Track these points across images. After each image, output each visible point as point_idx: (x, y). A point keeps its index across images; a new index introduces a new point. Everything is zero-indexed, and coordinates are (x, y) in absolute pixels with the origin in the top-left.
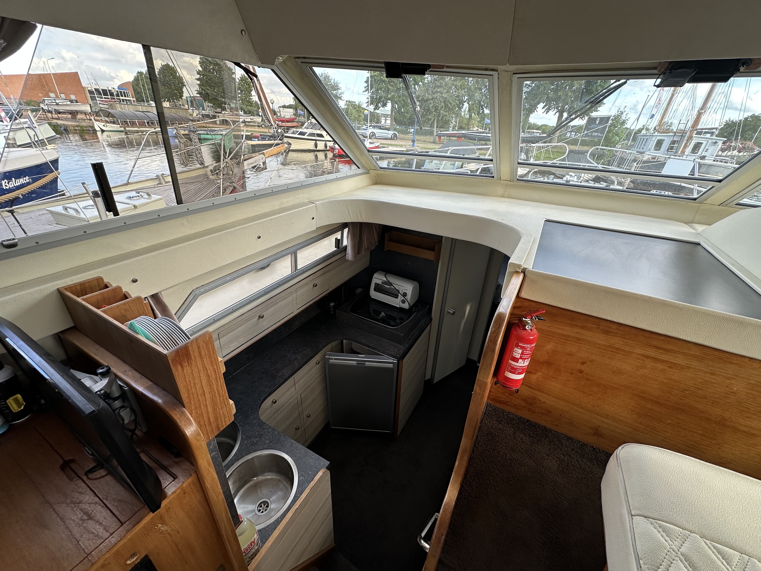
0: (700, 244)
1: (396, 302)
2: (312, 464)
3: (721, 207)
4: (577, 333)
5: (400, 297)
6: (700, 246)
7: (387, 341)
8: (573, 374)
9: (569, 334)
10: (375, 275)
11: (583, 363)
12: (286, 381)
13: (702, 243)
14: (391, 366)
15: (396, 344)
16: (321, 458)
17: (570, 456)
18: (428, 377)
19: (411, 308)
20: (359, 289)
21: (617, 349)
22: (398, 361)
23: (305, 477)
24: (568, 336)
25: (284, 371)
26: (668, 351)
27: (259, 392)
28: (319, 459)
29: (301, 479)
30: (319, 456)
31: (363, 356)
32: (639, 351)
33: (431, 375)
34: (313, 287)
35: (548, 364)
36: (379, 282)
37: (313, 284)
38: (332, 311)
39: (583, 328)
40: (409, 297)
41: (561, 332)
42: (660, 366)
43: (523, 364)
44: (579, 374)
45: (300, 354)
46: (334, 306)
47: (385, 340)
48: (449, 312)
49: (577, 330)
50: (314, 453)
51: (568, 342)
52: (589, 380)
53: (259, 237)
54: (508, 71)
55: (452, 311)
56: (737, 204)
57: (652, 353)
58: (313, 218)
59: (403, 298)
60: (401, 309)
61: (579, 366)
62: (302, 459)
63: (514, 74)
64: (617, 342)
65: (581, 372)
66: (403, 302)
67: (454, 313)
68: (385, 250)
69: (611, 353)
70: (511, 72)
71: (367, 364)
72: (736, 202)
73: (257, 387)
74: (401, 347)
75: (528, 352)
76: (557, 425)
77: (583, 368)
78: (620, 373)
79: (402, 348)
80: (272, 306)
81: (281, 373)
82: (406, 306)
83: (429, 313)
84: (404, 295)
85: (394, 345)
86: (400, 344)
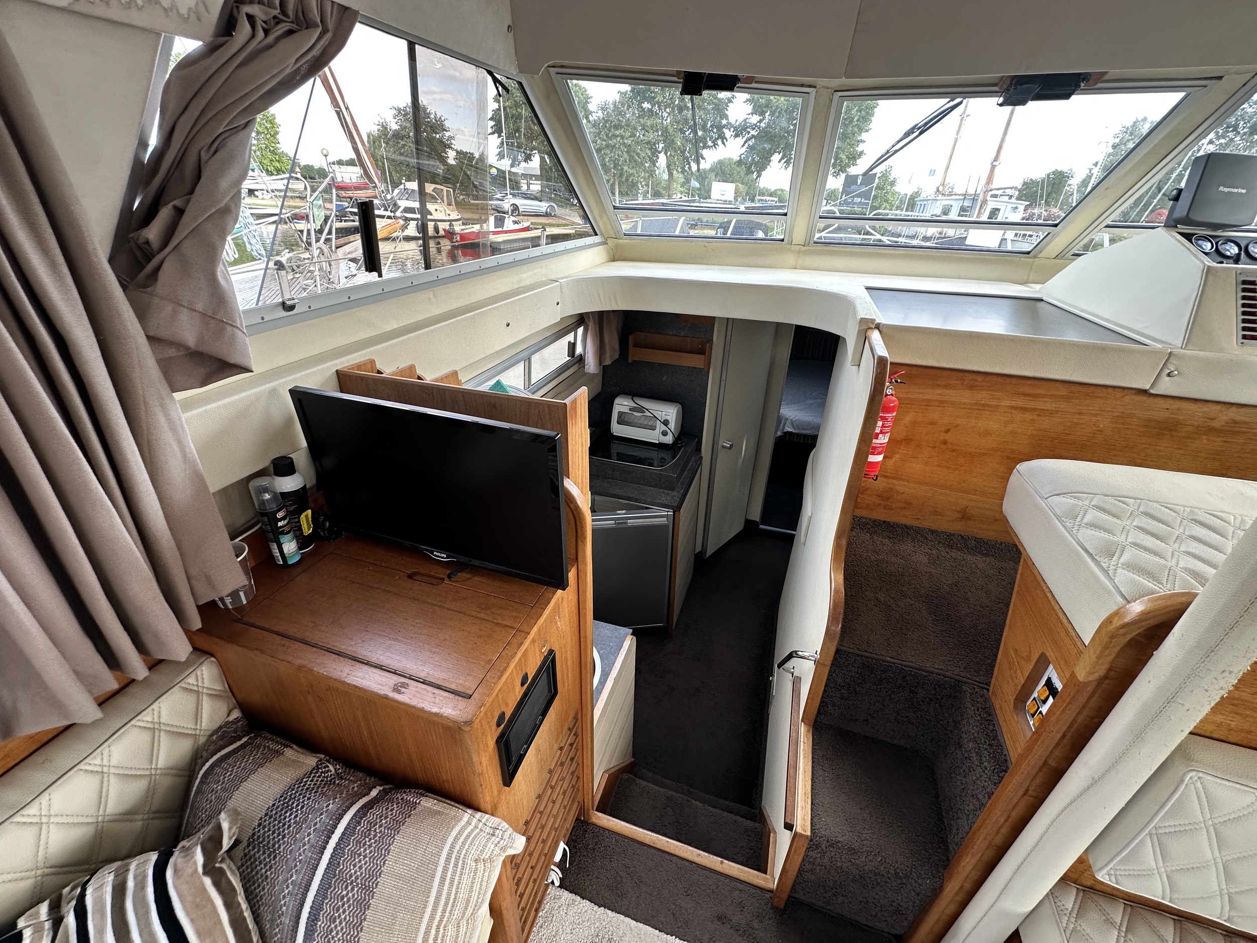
0: (1042, 300)
1: (654, 436)
2: (611, 635)
3: (1057, 261)
4: (940, 395)
5: (660, 428)
6: (1043, 303)
7: (652, 488)
8: (935, 447)
9: (929, 397)
10: (618, 401)
11: (947, 431)
13: (1044, 298)
14: (665, 519)
15: (666, 491)
16: (618, 627)
17: (937, 549)
18: (698, 549)
19: (677, 440)
21: (983, 405)
22: (674, 512)
23: (606, 650)
24: (930, 400)
26: (1036, 396)
28: (616, 629)
29: (602, 651)
30: (615, 625)
31: (624, 512)
32: (1007, 403)
33: (703, 546)
35: (907, 441)
36: (625, 410)
39: (947, 386)
40: (672, 425)
41: (921, 396)
42: (1028, 416)
43: (883, 440)
44: (943, 446)
47: (648, 488)
48: (723, 447)
49: (939, 391)
51: (929, 408)
52: (954, 451)
53: (508, 325)
54: (828, 88)
55: (728, 444)
56: (1073, 255)
57: (1020, 402)
58: (558, 304)
59: (664, 428)
60: (661, 446)
61: (943, 436)
63: (835, 91)
64: (982, 396)
65: (945, 442)
66: (665, 434)
67: (731, 445)
68: (630, 361)
69: (977, 411)
70: (832, 88)
71: (631, 522)
72: (1071, 253)
74: (675, 493)
75: (890, 424)
76: (918, 519)
77: (948, 437)
78: (988, 434)
79: (676, 495)
82: (669, 439)
83: (698, 449)
84: (666, 423)
85: (664, 493)
86: (672, 489)
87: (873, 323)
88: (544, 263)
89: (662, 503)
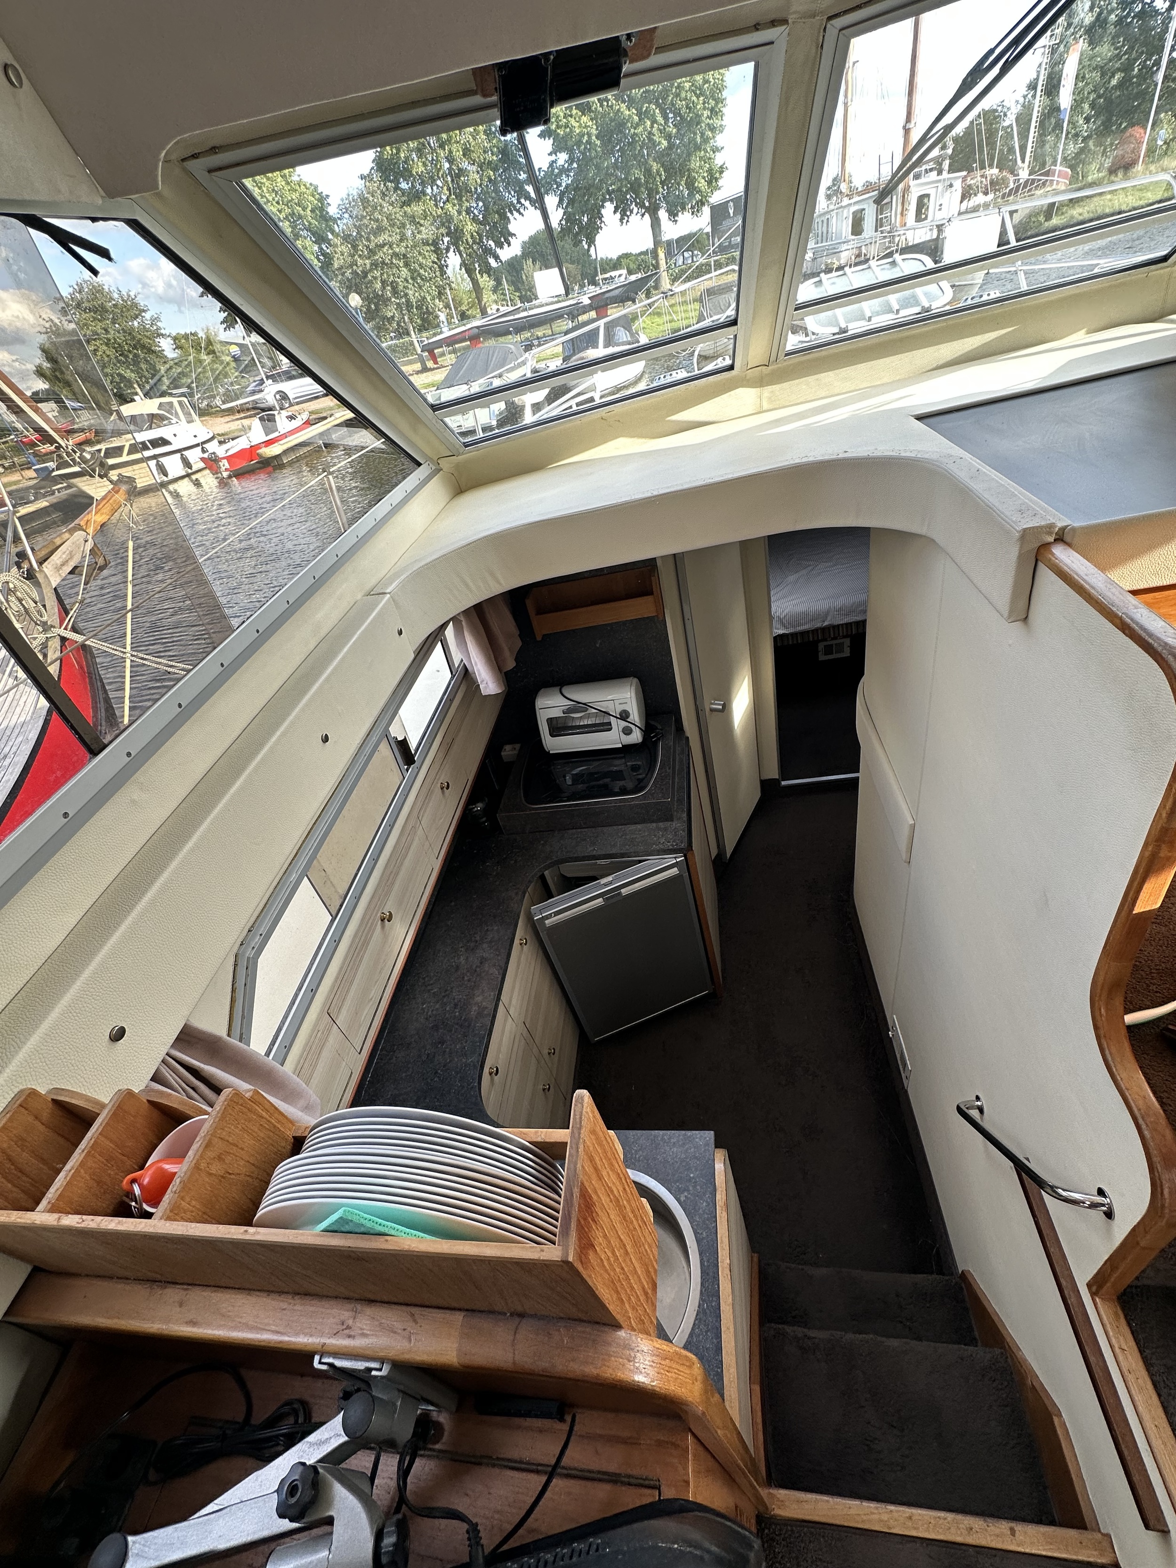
1: (612, 739)
2: (683, 1156)
5: (617, 725)
7: (639, 826)
10: (540, 703)
12: (494, 1017)
14: (674, 871)
15: (661, 825)
16: (689, 1133)
18: (715, 853)
19: (646, 732)
20: (508, 747)
22: (685, 856)
23: (688, 1191)
25: (479, 999)
27: (457, 1073)
28: (687, 1138)
29: (682, 1199)
30: (683, 1132)
31: (610, 878)
33: (718, 847)
34: (443, 793)
36: (557, 713)
37: (439, 785)
38: (484, 822)
40: (635, 716)
45: (485, 946)
46: (484, 810)
47: (633, 827)
48: (712, 710)
50: (669, 1132)
53: (325, 739)
54: (814, 16)
55: (719, 704)
58: (400, 633)
59: (623, 724)
60: (627, 749)
62: (655, 1159)
63: (830, 18)
66: (627, 731)
67: (724, 706)
68: (539, 638)
71: (625, 891)
73: (444, 1066)
74: (676, 824)
79: (678, 825)
80: (393, 883)
81: (475, 1008)
82: (636, 737)
83: (680, 729)
84: (624, 716)
85: (659, 829)
86: (670, 819)
87: (1050, 533)
88: (348, 568)
89: (661, 846)
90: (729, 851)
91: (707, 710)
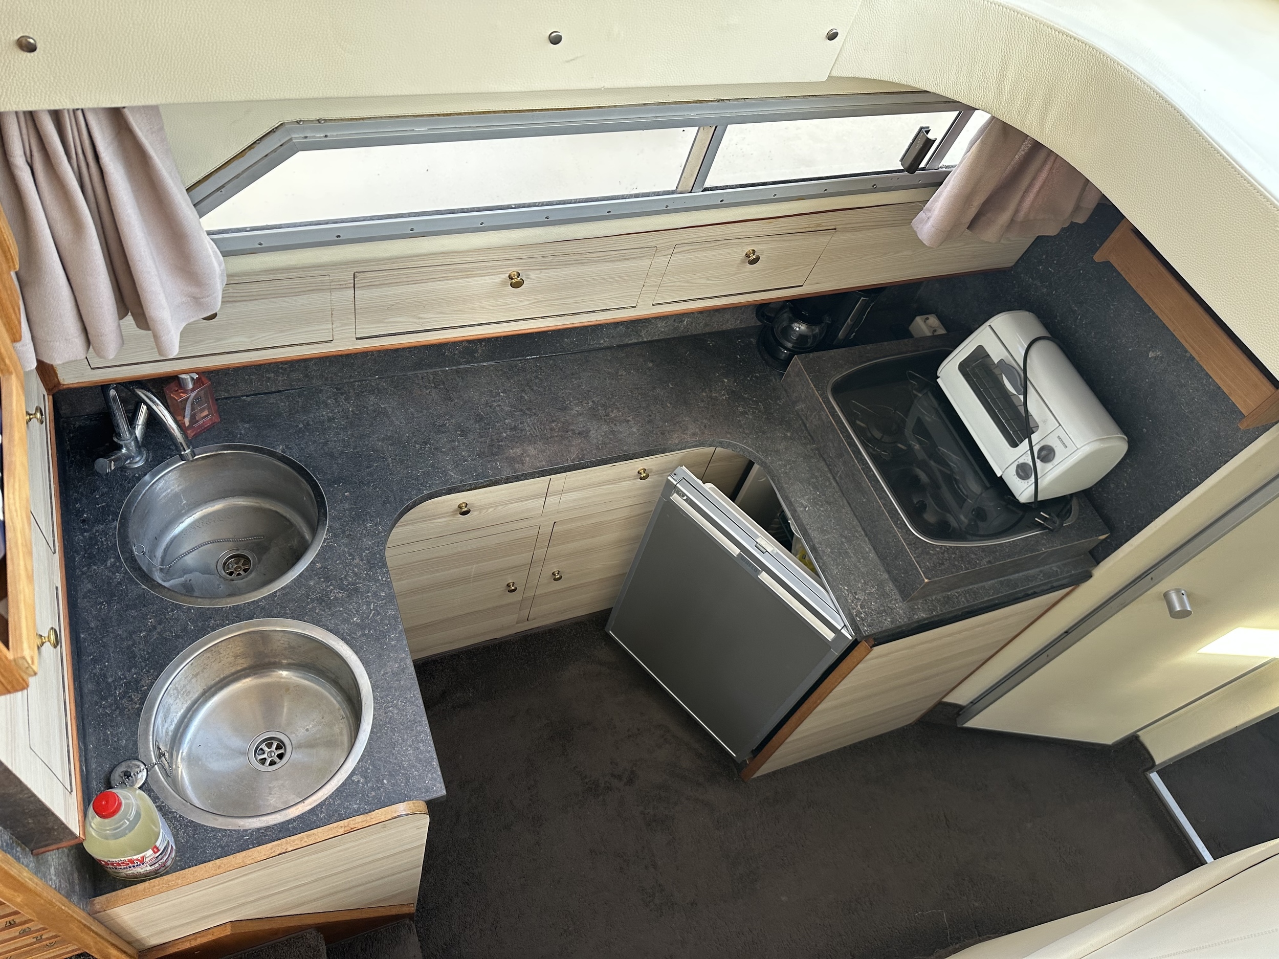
2: (406, 764)
10: (1000, 322)
12: (518, 479)
14: (829, 635)
16: (435, 763)
19: (1038, 505)
20: (933, 320)
22: (855, 641)
25: (532, 450)
27: (433, 466)
28: (429, 762)
29: (355, 778)
30: (435, 756)
33: (973, 703)
34: (743, 262)
36: (996, 354)
37: (750, 248)
38: (786, 348)
40: (1055, 470)
45: (605, 428)
46: (802, 337)
47: (868, 548)
48: (1166, 596)
50: (430, 737)
53: (555, 40)
55: (1182, 603)
58: (832, 36)
59: (1030, 460)
60: (999, 485)
62: (393, 731)
66: (1024, 471)
67: (1185, 614)
68: (1098, 257)
71: (764, 577)
73: (436, 449)
74: (899, 607)
80: (566, 265)
81: (518, 451)
82: (1023, 491)
83: (1098, 555)
84: (1043, 455)
85: (881, 585)
86: (905, 594)
89: (850, 597)
90: (976, 722)
91: (1161, 587)
